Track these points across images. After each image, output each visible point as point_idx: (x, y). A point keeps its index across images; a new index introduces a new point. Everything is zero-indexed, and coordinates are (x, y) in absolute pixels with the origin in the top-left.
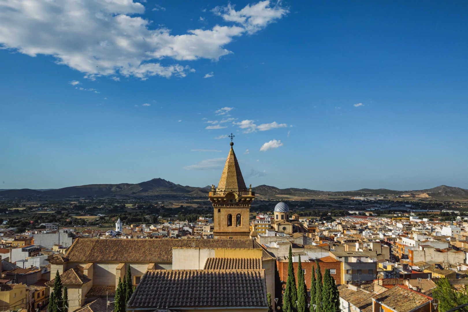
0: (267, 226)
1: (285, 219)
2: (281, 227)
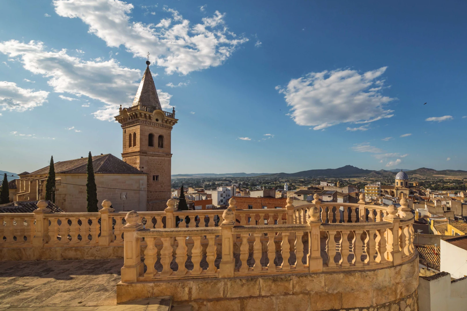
0: (376, 188)
1: (403, 185)
2: (399, 192)
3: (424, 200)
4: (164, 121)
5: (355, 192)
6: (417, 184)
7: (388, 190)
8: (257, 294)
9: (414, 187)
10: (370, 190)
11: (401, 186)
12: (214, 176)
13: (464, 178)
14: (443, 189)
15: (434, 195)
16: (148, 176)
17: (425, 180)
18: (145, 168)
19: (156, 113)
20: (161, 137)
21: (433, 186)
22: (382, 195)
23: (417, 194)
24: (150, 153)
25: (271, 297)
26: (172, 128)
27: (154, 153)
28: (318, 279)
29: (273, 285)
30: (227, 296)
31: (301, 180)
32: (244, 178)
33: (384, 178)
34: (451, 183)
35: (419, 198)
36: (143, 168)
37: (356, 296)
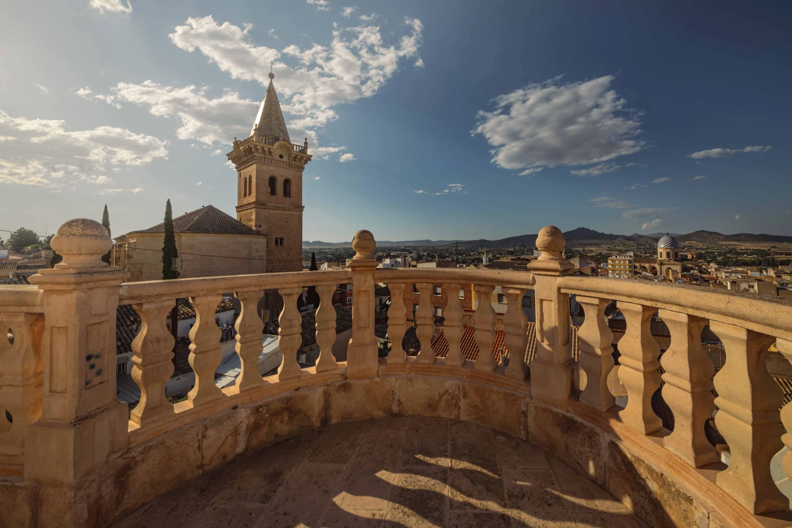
0: (627, 262)
1: (671, 258)
2: (665, 268)
3: (708, 281)
4: (291, 159)
5: (590, 266)
6: (695, 256)
7: (647, 265)
9: (690, 260)
10: (617, 265)
11: (667, 259)
12: (389, 245)
13: (772, 247)
14: (737, 264)
15: (723, 273)
16: (267, 239)
17: (705, 249)
18: (264, 227)
19: (279, 147)
20: (287, 182)
21: (719, 259)
22: (636, 273)
23: (696, 272)
24: (270, 205)
26: (303, 168)
27: (276, 205)
31: (509, 249)
32: (429, 247)
33: (639, 247)
34: (750, 254)
35: (699, 278)
36: (260, 226)
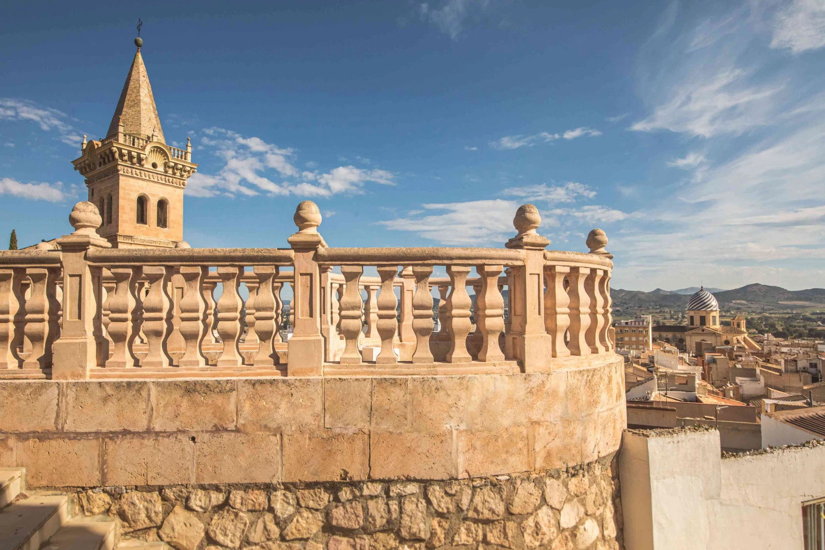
2: (696, 340)
4: (169, 169)
7: (671, 337)
8: (142, 426)
11: (701, 327)
19: (151, 151)
20: (162, 204)
24: (139, 238)
25: (179, 437)
27: (147, 239)
28: (306, 391)
29: (185, 403)
30: (66, 427)
37: (408, 445)
